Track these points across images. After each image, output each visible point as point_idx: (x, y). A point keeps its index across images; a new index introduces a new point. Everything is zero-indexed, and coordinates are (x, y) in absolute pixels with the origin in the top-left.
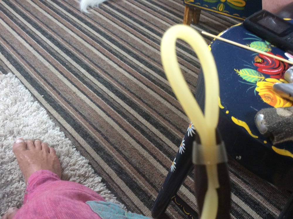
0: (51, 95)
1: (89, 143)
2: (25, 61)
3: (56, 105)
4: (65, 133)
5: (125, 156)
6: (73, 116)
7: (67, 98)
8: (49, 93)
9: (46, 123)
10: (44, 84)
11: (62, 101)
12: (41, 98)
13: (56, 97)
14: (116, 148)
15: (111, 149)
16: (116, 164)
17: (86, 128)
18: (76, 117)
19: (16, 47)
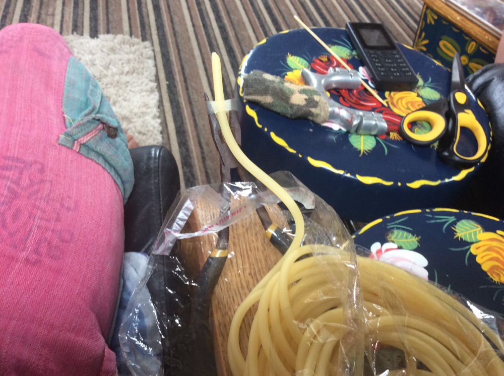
0: (177, 86)
2: (174, 39)
3: (175, 98)
4: (163, 129)
6: (185, 118)
7: (192, 97)
8: (176, 83)
9: (150, 108)
10: (179, 72)
11: (184, 98)
12: (164, 83)
13: (181, 91)
14: (207, 173)
15: (200, 170)
17: (189, 137)
19: (176, 19)
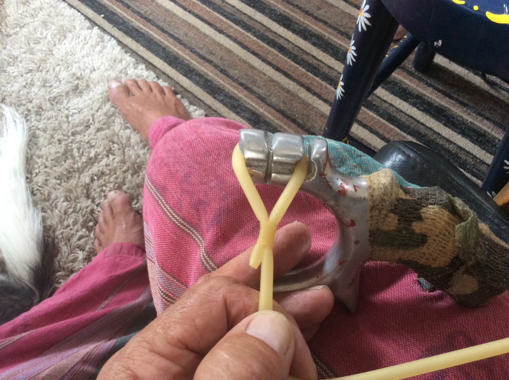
0: (115, 12)
1: (197, 84)
3: (127, 27)
4: (155, 73)
5: (259, 95)
7: (142, 12)
8: (111, 9)
9: (121, 60)
11: (135, 19)
12: (99, 19)
13: (125, 14)
14: (241, 84)
15: (234, 88)
16: (247, 110)
17: (187, 60)
18: (166, 43)
